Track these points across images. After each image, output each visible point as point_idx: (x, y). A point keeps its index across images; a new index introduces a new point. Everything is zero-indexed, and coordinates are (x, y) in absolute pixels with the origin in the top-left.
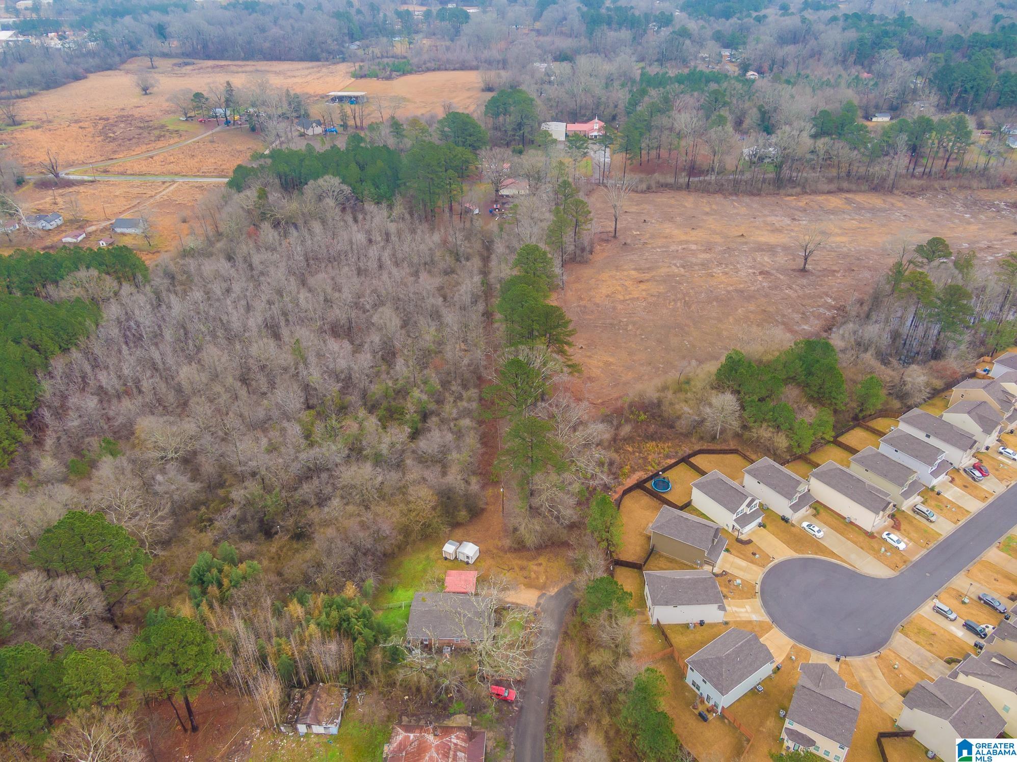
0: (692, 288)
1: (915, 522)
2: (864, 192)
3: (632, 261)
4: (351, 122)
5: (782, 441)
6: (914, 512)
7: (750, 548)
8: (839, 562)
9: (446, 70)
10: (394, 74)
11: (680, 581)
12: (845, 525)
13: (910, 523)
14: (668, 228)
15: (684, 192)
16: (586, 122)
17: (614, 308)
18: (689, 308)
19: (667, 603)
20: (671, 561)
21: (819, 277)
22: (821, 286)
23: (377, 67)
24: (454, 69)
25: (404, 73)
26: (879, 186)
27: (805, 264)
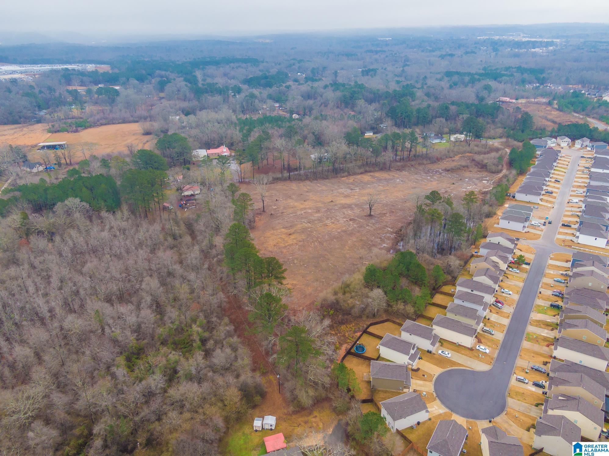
0: (319, 234)
1: (486, 337)
2: (377, 171)
3: (279, 223)
4: (63, 161)
5: (410, 309)
6: (483, 331)
7: (420, 373)
8: (464, 368)
9: (113, 124)
10: (79, 129)
11: (403, 402)
12: (457, 347)
13: (484, 338)
14: (291, 202)
15: (288, 181)
16: (216, 148)
17: (282, 252)
18: (323, 244)
19: (401, 418)
20: (386, 392)
21: (379, 218)
22: (382, 222)
23: (64, 125)
24: (119, 123)
25: (86, 128)
26: (384, 168)
27: (370, 212)
